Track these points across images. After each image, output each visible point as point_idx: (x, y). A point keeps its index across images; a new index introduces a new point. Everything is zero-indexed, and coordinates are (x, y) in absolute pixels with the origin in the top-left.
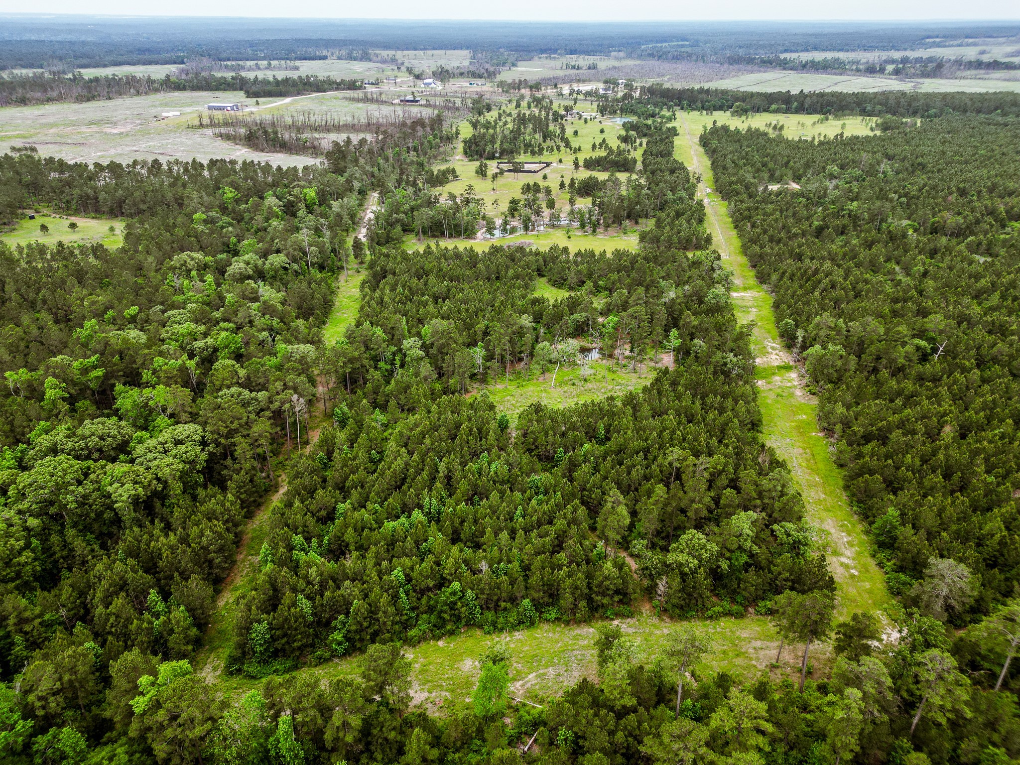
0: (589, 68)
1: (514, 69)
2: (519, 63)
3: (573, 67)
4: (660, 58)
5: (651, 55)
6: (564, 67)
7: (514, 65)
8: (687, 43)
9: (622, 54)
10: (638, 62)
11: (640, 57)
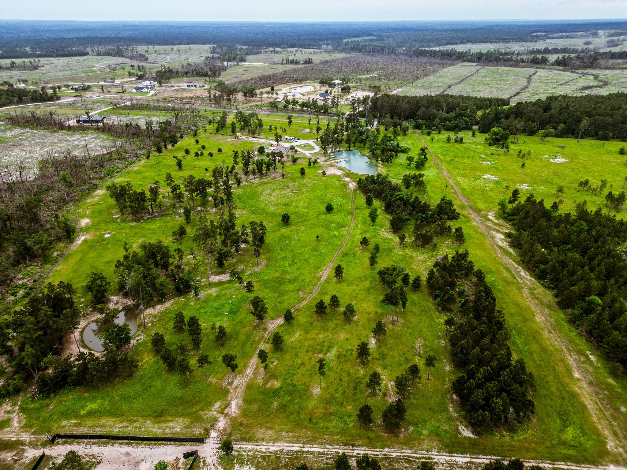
0: (306, 62)
1: (243, 63)
2: (248, 57)
3: (292, 62)
4: (360, 51)
5: (353, 49)
6: (285, 62)
7: (243, 60)
8: (375, 38)
9: (330, 47)
10: (344, 55)
11: (344, 50)
